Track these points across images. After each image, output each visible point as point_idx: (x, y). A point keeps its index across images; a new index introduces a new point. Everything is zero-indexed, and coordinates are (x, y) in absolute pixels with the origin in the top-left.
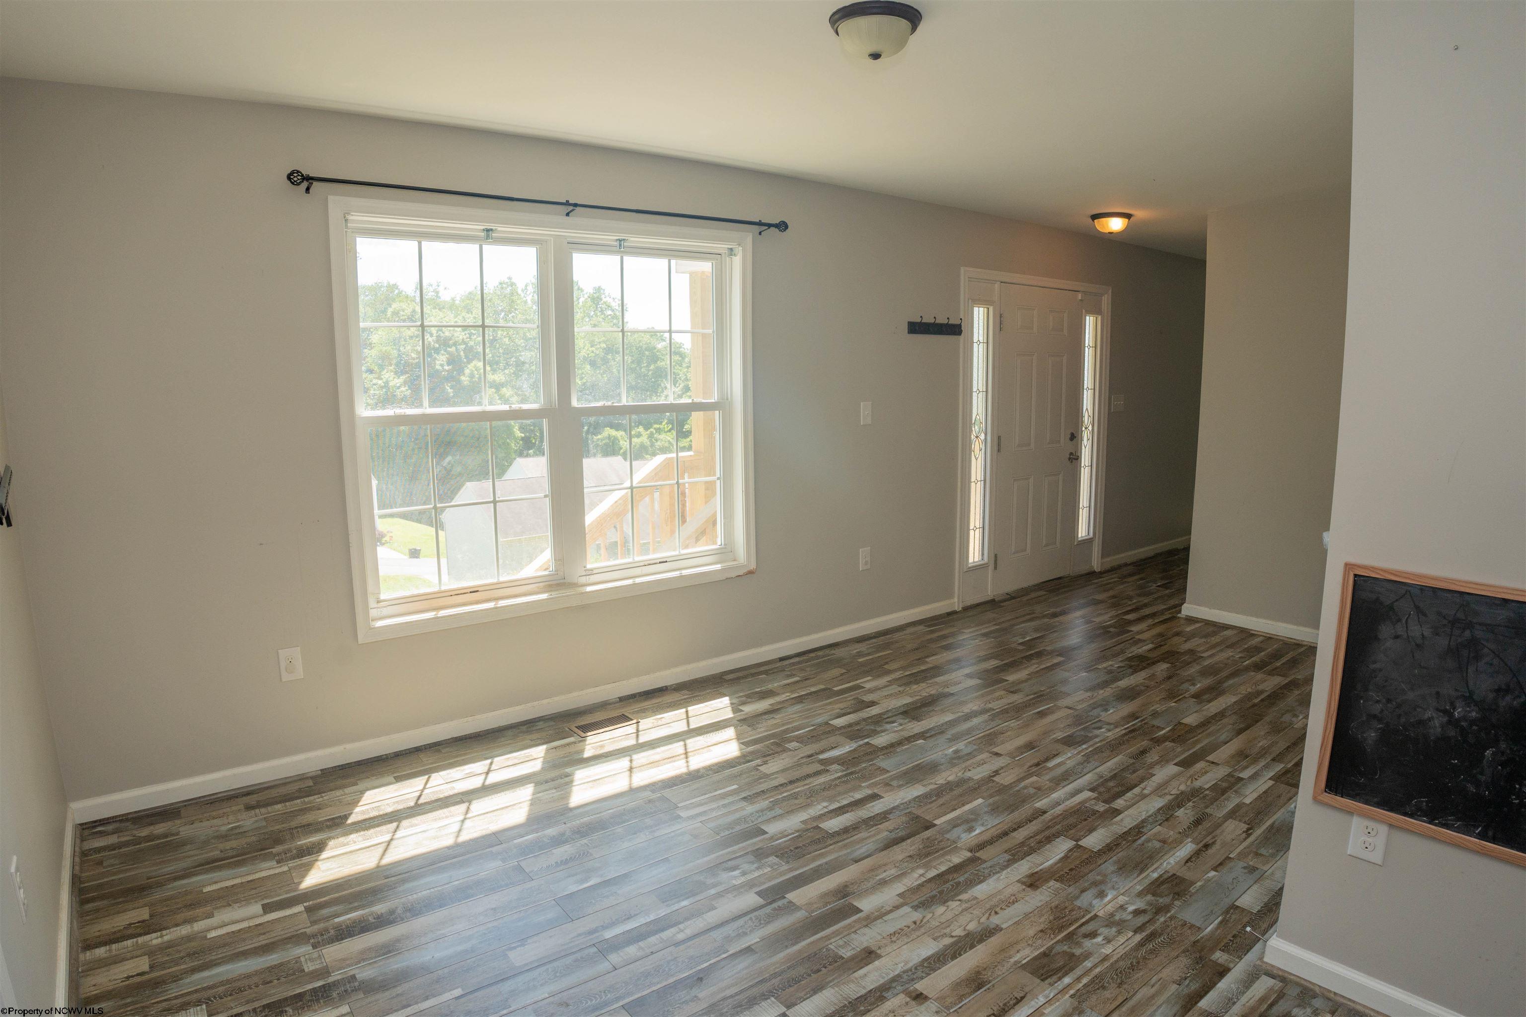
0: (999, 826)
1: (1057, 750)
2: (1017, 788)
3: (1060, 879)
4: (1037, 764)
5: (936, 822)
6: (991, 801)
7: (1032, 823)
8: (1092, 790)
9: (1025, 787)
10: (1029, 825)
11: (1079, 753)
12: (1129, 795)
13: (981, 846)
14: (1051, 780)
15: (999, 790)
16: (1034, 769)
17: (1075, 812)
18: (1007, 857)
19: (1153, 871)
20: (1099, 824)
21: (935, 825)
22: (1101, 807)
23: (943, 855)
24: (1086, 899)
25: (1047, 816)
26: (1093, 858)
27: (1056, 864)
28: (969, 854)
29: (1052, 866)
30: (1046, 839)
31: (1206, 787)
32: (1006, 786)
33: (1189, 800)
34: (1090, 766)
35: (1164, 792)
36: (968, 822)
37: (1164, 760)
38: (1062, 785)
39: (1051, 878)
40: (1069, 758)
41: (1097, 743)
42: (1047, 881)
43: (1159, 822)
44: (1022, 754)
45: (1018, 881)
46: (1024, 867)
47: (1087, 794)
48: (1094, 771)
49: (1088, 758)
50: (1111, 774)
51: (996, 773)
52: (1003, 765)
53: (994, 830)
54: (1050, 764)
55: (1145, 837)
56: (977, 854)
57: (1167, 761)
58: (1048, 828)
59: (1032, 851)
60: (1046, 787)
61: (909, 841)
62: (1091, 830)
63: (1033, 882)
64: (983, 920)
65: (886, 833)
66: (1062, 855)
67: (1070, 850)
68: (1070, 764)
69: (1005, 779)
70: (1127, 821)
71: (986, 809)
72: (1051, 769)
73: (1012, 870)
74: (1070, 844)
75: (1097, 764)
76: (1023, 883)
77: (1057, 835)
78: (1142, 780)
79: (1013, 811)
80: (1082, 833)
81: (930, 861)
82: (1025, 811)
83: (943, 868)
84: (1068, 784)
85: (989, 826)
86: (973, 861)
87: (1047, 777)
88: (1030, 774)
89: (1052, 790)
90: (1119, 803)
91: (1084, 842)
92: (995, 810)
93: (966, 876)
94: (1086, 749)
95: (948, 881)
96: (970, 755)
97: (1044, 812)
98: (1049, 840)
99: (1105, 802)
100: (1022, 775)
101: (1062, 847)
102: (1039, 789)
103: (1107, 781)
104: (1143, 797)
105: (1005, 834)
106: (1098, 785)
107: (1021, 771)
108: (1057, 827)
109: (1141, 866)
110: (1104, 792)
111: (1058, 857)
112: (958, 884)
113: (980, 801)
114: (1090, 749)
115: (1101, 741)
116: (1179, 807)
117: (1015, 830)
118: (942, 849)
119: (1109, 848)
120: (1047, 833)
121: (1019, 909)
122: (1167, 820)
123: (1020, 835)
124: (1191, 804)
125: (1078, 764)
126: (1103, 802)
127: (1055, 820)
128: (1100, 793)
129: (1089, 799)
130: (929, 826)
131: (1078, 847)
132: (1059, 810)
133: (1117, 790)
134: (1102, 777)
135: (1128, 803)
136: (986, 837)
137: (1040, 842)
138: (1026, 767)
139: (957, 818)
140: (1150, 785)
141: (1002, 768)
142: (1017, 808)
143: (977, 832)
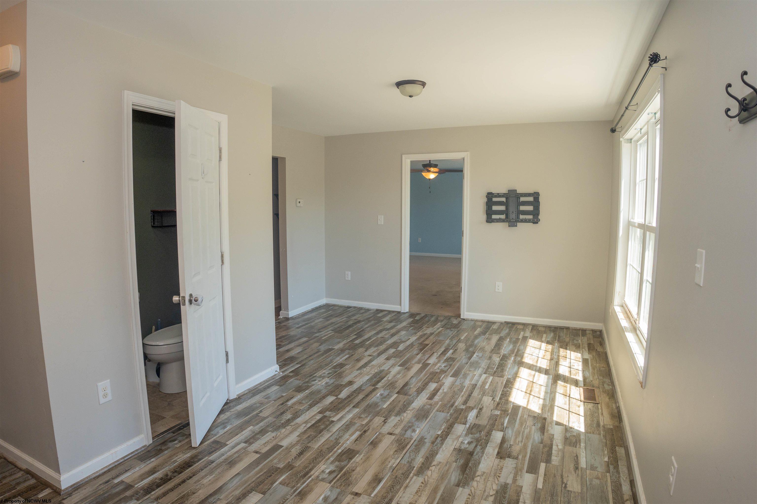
0: (371, 398)
1: (356, 445)
2: (371, 416)
3: (341, 385)
4: (365, 432)
5: (397, 395)
6: (380, 408)
7: (358, 401)
8: (333, 422)
9: (367, 417)
10: (359, 400)
11: (343, 444)
12: (313, 422)
13: (374, 390)
14: (355, 423)
15: (379, 413)
16: (366, 428)
17: (340, 409)
18: (363, 388)
19: (307, 392)
20: (328, 405)
21: (396, 393)
22: (328, 413)
23: (385, 385)
24: (332, 381)
25: (352, 405)
26: (330, 393)
27: (344, 389)
28: (377, 386)
29: (345, 388)
30: (350, 397)
31: (270, 433)
32: (376, 416)
33: (282, 424)
34: (335, 436)
35: (294, 426)
36: (384, 398)
37: (289, 449)
38: (348, 422)
39: (345, 385)
40: (348, 440)
41: (332, 455)
42: (346, 384)
43: (300, 411)
44: (377, 437)
45: (356, 382)
46: (355, 386)
47: (335, 419)
48: (332, 433)
49: (337, 443)
50: (322, 433)
51: (385, 422)
52: (384, 427)
53: (372, 396)
54: (358, 433)
55: (308, 404)
56: (374, 387)
57: (287, 448)
58: (350, 401)
59: (354, 391)
60: (356, 419)
61: (401, 386)
62: (332, 402)
63: (350, 383)
64: (362, 371)
65: (411, 387)
66: (342, 392)
67: (339, 394)
68: (347, 436)
69: (378, 420)
70: (316, 409)
71: (380, 404)
72: (357, 430)
73: (359, 385)
74: (340, 396)
75: (331, 439)
76: (354, 382)
77: (345, 399)
78: (305, 432)
79: (368, 405)
80: (335, 401)
81: (389, 382)
82: (364, 405)
83: (383, 381)
84: (345, 423)
85: (375, 397)
86: (374, 385)
87: (357, 425)
88: (367, 425)
89: (353, 418)
90: (318, 417)
91: (334, 398)
92: (376, 405)
93: (374, 380)
94: (338, 449)
95: (379, 378)
96: (405, 430)
97: (354, 407)
98: (349, 397)
99: (325, 417)
100: (371, 423)
101: (343, 395)
102: (360, 418)
103: (325, 428)
104: (306, 422)
105: (367, 396)
106: (329, 425)
107: (372, 426)
108: (347, 402)
109: (312, 393)
110: (327, 422)
111: (344, 391)
112: (375, 378)
113: (385, 406)
114: (336, 449)
115: (329, 459)
116: (289, 420)
117: (364, 398)
118: (387, 386)
119: (324, 397)
120: (350, 399)
121: (352, 376)
122: (296, 412)
123: (361, 396)
124: (282, 422)
125: (342, 436)
126: (327, 416)
127: (348, 404)
128: (329, 420)
129: (334, 417)
130: (398, 393)
131: (337, 396)
132: (347, 409)
133: (320, 424)
134: (328, 430)
135: (314, 417)
136: (374, 393)
137: (352, 395)
138: (371, 429)
139: (390, 398)
140: (302, 429)
141: (383, 425)
142: (367, 406)
143: (378, 394)
